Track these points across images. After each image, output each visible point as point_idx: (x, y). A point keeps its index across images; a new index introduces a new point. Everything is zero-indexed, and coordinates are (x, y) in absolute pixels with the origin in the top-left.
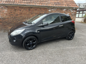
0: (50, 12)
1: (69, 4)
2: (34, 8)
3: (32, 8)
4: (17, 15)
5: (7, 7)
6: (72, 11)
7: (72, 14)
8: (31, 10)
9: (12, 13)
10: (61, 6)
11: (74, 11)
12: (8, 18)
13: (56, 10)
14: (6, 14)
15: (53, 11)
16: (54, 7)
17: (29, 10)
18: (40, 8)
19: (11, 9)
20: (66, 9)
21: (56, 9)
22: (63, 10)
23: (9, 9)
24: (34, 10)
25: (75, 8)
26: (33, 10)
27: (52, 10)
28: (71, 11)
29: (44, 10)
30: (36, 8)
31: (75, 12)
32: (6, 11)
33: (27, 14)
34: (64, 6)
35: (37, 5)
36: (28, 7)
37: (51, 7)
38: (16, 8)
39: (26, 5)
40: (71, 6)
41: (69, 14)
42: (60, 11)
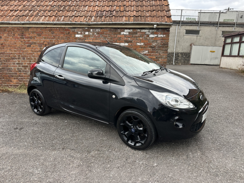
2: (35, 30)
3: (30, 30)
6: (151, 36)
7: (154, 44)
10: (112, 21)
13: (98, 33)
16: (89, 25)
18: (51, 29)
21: (97, 30)
22: (120, 33)
24: (35, 34)
26: (32, 35)
27: (87, 33)
28: (148, 36)
29: (62, 35)
30: (39, 30)
31: (162, 39)
33: (18, 45)
34: (124, 20)
35: (41, 21)
39: (12, 22)
41: (142, 44)
42: (113, 35)
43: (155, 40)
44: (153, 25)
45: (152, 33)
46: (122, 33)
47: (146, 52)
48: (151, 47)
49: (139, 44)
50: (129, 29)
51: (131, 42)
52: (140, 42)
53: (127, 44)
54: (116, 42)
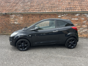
1: (84, 8)
2: (44, 15)
4: (30, 21)
5: (23, 15)
6: (87, 16)
8: (41, 17)
9: (26, 20)
10: (73, 11)
12: (23, 24)
13: (67, 15)
14: (22, 21)
15: (63, 16)
16: (64, 12)
18: (50, 14)
19: (25, 17)
21: (66, 14)
22: (75, 15)
23: (24, 16)
24: (44, 16)
26: (43, 16)
27: (62, 15)
28: (86, 16)
29: (53, 16)
30: (46, 15)
32: (22, 18)
33: (38, 20)
34: (77, 11)
35: (47, 11)
36: (39, 14)
37: (61, 12)
38: (29, 16)
39: (37, 12)
40: (87, 10)
41: (84, 19)
42: (72, 16)
46: (76, 15)
47: (85, 22)
48: (87, 20)
49: (82, 19)
50: (79, 13)
51: (79, 18)
53: (77, 19)
54: (73, 18)
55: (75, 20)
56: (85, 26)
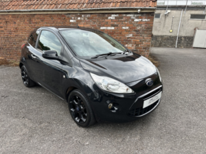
0: (73, 23)
2: (39, 16)
3: (35, 16)
4: (10, 32)
6: (136, 20)
7: (139, 28)
9: (3, 29)
10: (101, 7)
11: (144, 20)
13: (88, 18)
15: (81, 21)
17: (30, 20)
18: (51, 15)
20: (117, 15)
21: (88, 16)
22: (107, 18)
24: (39, 20)
25: (141, 9)
26: (37, 21)
27: (79, 18)
28: (133, 20)
29: (59, 21)
30: (42, 16)
31: (147, 23)
33: (27, 29)
36: (27, 15)
38: (7, 18)
41: (127, 28)
42: (101, 20)
43: (139, 24)
44: (137, 9)
45: (137, 18)
46: (109, 18)
47: (131, 35)
48: (136, 31)
49: (124, 28)
50: (116, 14)
51: (117, 26)
52: (125, 26)
53: (113, 28)
54: (103, 26)
55: (107, 30)
56: (130, 46)
